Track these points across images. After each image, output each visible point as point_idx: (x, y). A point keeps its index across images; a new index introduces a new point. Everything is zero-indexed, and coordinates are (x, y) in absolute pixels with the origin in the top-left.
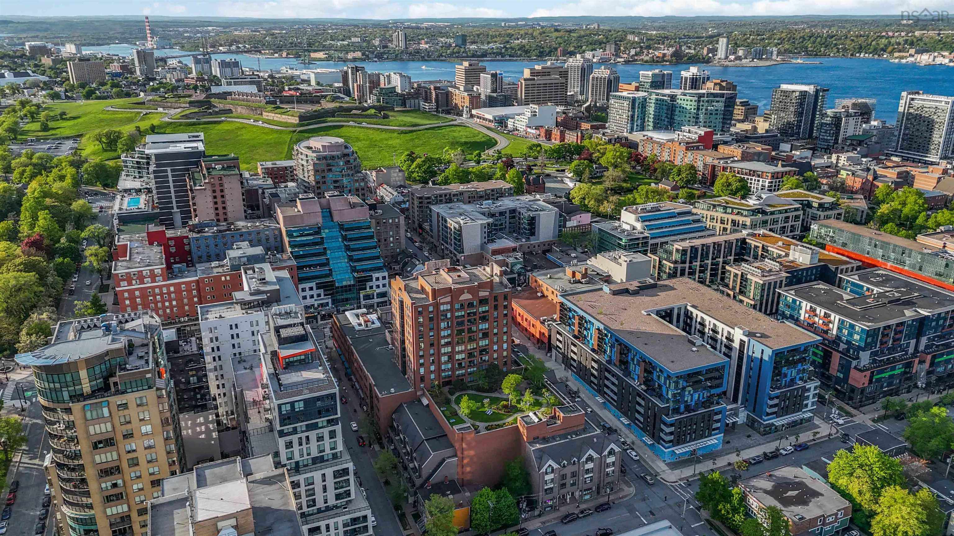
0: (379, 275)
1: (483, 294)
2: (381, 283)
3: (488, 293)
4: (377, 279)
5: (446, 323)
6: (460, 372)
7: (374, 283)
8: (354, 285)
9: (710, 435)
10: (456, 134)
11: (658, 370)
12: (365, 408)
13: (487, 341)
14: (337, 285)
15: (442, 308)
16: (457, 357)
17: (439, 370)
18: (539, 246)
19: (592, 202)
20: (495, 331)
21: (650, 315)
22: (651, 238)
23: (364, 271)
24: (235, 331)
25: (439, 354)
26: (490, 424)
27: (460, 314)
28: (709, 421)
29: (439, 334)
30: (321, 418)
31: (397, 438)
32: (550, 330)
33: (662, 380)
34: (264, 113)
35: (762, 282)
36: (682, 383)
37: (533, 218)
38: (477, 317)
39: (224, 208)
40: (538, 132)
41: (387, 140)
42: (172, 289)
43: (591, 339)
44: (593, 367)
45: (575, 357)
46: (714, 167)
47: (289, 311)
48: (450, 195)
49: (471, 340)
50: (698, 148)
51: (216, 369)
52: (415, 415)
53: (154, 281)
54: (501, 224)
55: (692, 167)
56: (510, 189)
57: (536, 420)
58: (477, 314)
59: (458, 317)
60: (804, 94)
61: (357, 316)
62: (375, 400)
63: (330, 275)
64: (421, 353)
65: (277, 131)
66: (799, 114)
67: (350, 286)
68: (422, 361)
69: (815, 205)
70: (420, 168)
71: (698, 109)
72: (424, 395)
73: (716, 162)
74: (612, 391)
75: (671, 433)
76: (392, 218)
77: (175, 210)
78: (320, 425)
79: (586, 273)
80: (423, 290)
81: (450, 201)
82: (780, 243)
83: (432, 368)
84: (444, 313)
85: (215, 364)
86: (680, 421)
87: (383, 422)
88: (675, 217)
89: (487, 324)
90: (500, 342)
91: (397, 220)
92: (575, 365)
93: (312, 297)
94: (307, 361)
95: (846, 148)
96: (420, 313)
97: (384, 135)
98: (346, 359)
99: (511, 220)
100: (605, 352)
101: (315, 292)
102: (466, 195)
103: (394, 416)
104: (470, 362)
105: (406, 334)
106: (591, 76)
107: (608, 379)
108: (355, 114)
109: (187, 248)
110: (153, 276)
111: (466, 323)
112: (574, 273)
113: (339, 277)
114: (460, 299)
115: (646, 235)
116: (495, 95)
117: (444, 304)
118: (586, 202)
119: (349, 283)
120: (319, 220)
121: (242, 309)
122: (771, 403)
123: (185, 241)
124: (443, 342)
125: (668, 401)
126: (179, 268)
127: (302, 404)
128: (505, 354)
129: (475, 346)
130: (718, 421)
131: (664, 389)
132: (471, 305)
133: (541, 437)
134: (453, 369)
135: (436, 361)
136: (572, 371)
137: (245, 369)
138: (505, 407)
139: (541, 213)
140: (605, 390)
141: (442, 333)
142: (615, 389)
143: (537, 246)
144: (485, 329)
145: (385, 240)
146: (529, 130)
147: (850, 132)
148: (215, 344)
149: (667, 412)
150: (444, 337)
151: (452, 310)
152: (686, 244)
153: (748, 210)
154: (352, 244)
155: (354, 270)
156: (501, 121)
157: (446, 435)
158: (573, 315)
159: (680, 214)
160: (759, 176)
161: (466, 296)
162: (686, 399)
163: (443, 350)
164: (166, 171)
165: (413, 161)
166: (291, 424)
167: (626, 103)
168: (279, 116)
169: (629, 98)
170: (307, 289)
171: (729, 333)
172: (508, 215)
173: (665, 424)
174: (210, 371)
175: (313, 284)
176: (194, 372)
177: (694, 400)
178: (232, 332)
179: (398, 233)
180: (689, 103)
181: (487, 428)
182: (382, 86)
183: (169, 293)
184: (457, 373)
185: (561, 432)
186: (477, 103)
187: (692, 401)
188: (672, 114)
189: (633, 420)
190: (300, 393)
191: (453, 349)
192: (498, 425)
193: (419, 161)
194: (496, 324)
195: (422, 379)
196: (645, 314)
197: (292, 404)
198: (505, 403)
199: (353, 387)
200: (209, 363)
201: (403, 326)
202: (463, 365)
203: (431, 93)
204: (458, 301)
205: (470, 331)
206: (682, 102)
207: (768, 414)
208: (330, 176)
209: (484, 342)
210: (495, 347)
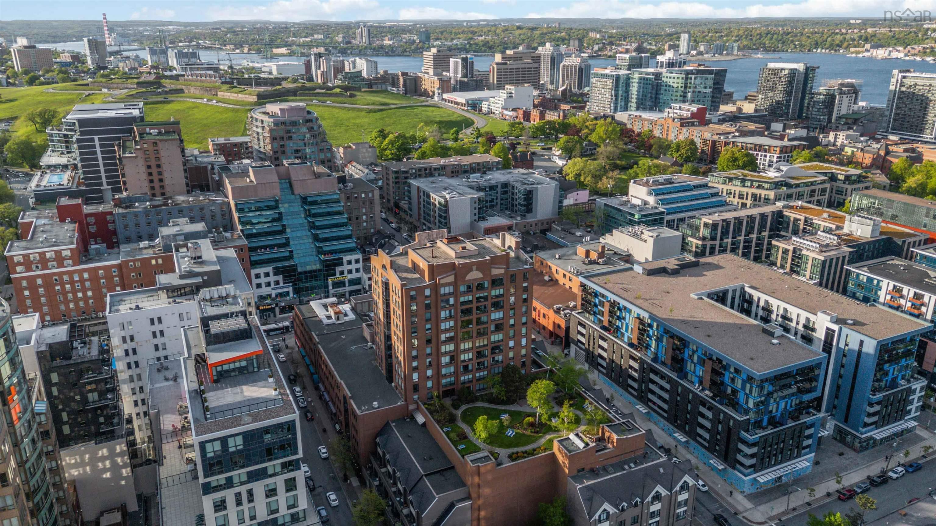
0: (353, 257)
1: (497, 271)
2: (353, 267)
3: (503, 271)
4: (349, 262)
5: (447, 312)
6: (466, 377)
7: (346, 268)
8: (320, 270)
9: (799, 455)
10: (429, 114)
11: (732, 370)
12: (337, 427)
13: (501, 335)
14: (299, 270)
15: (442, 291)
16: (462, 357)
17: (438, 375)
18: (536, 225)
19: (589, 178)
20: (512, 322)
21: (701, 299)
22: (668, 214)
23: (332, 252)
24: (157, 328)
25: (438, 354)
26: (515, 450)
27: (466, 298)
28: (799, 437)
29: (438, 326)
30: (270, 460)
31: (383, 470)
32: (568, 321)
33: (739, 384)
34: (219, 93)
35: (822, 258)
36: (768, 388)
37: (530, 192)
38: (489, 303)
39: (161, 180)
40: (515, 114)
41: (354, 118)
42: (86, 276)
43: (627, 331)
44: (631, 367)
45: (605, 355)
46: (714, 142)
47: (224, 295)
48: (430, 169)
49: (480, 334)
50: (693, 124)
51: (131, 379)
52: (407, 438)
53: (60, 265)
54: (492, 201)
55: (692, 143)
56: (498, 162)
57: (581, 445)
58: (489, 298)
59: (462, 303)
60: (793, 72)
61: (325, 306)
62: (351, 417)
63: (291, 257)
64: (414, 353)
65: (233, 110)
66: (788, 93)
67: (315, 271)
68: (415, 364)
69: (841, 177)
70: (393, 144)
71: (686, 87)
72: (418, 409)
73: (716, 138)
74: (660, 397)
75: (753, 456)
76: (365, 192)
77: (105, 187)
78: (270, 471)
79: (603, 251)
80: (415, 268)
81: (431, 175)
82: (825, 215)
83: (429, 373)
84: (446, 298)
85: (130, 372)
86: (765, 439)
87: (363, 448)
88: (691, 190)
89: (501, 313)
90: (517, 337)
91: (370, 195)
92: (604, 364)
93: (268, 284)
94: (251, 369)
95: (840, 127)
96: (413, 298)
97: (351, 114)
98: (311, 361)
99: (504, 196)
100: (648, 347)
101: (272, 279)
102: (449, 170)
103: (378, 440)
104: (479, 364)
105: (393, 328)
106: (562, 65)
107: (654, 382)
108: (319, 93)
109: (111, 226)
110: (60, 260)
111: (474, 311)
112: (588, 253)
113: (302, 260)
114: (467, 278)
115: (661, 209)
116: (466, 80)
117: (444, 285)
118: (582, 179)
119: (314, 267)
120: (277, 192)
121: (168, 297)
122: (872, 410)
123: (109, 218)
124: (443, 337)
125: (746, 411)
126: (96, 249)
127: (239, 440)
128: (523, 352)
129: (486, 343)
130: (809, 437)
131: (741, 397)
132: (480, 287)
133: (587, 468)
134: (456, 374)
135: (434, 363)
136: (600, 371)
137: (167, 379)
138: (532, 425)
139: (539, 186)
140: (650, 396)
141: (443, 326)
142: (666, 396)
143: (534, 225)
144: (499, 319)
145: (357, 219)
146: (505, 112)
147: (844, 111)
148: (129, 345)
149: (746, 426)
150: (446, 331)
151: (455, 294)
152: (716, 217)
153: (770, 183)
154: (319, 222)
155: (320, 251)
156: (475, 105)
157: (453, 468)
158: (600, 301)
159: (696, 187)
160: (765, 151)
161: (475, 275)
162: (770, 408)
163: (443, 349)
164: (93, 140)
165: (384, 137)
166: (221, 472)
167: (609, 81)
168: (235, 95)
169: (612, 76)
170: (262, 275)
171: (808, 320)
172: (499, 189)
173: (744, 442)
174: (124, 382)
175: (270, 269)
176: (93, 386)
177: (780, 410)
178: (153, 328)
179: (372, 210)
180: (676, 80)
181: (511, 457)
182: (347, 69)
183: (82, 281)
184: (462, 378)
185: (614, 461)
186: (447, 87)
187: (777, 411)
188: (657, 94)
189: (692, 435)
190: (237, 422)
191: (457, 346)
192: (526, 452)
193: (391, 137)
194: (512, 312)
195: (416, 388)
196: (696, 297)
197: (224, 441)
198: (531, 419)
199: (320, 398)
200: (122, 372)
201: (387, 315)
202: (470, 367)
203: (398, 79)
204: (464, 282)
205: (479, 322)
206: (668, 80)
207: (866, 425)
208: (291, 145)
209: (497, 336)
210: (511, 344)
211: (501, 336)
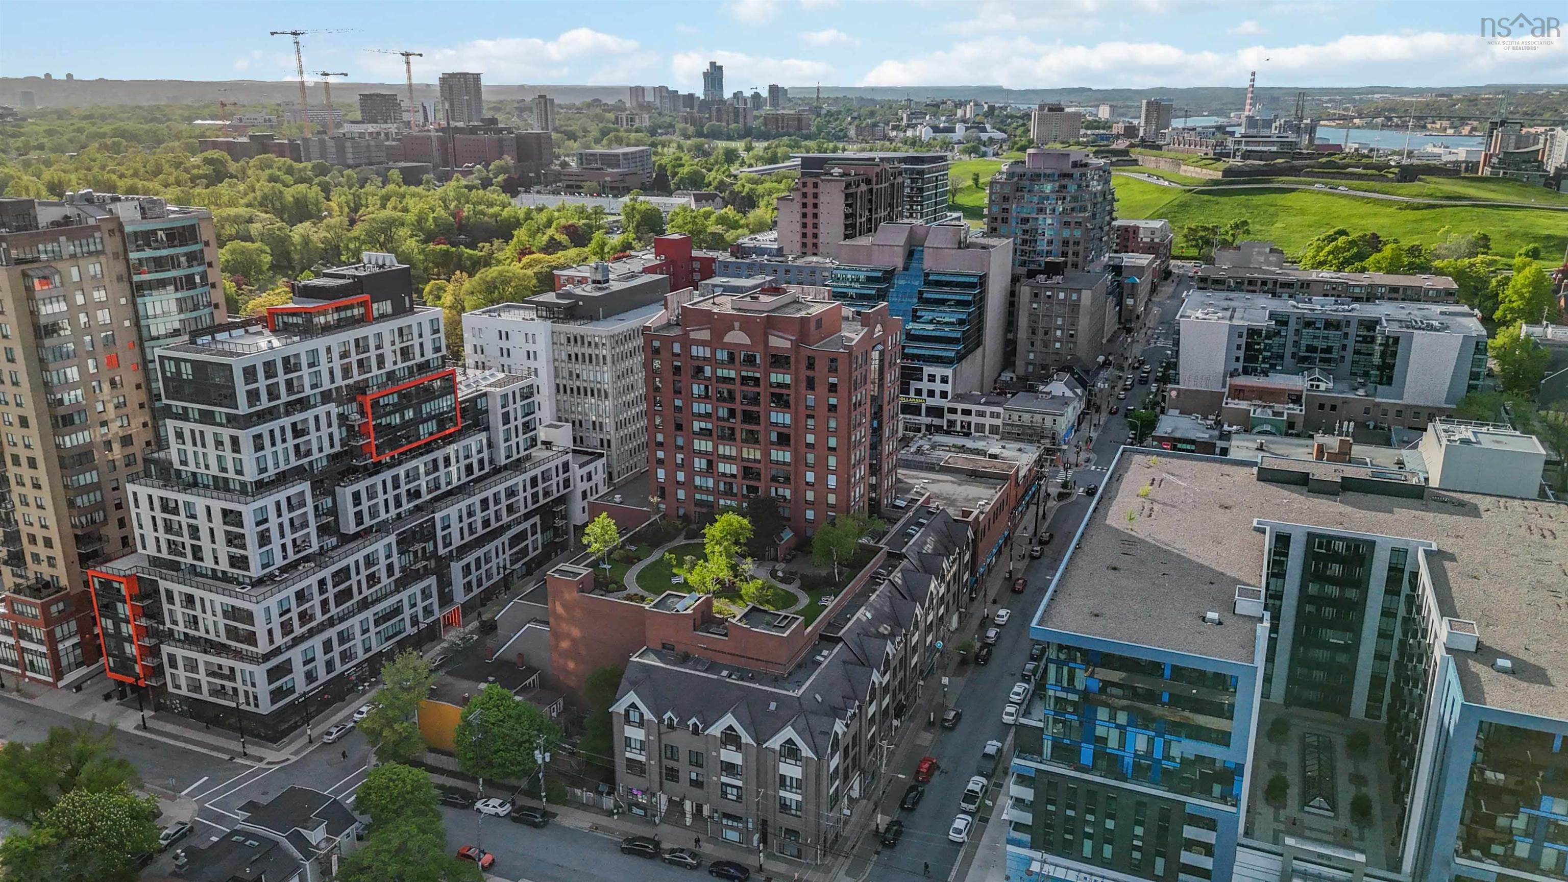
0: (939, 371)
1: (780, 342)
2: (938, 387)
3: (788, 345)
4: (932, 379)
5: (702, 387)
6: (728, 503)
7: (925, 385)
13: (789, 455)
16: (723, 468)
20: (810, 439)
21: (1261, 531)
23: (914, 357)
24: (504, 344)
25: (691, 451)
27: (726, 373)
29: (690, 406)
30: (216, 405)
34: (1182, 167)
37: (1399, 339)
38: (765, 392)
39: (815, 236)
49: (752, 439)
57: (680, 607)
59: (725, 380)
64: (659, 437)
68: (660, 454)
76: (1065, 290)
78: (217, 419)
83: (680, 476)
84: (700, 364)
89: (790, 417)
90: (822, 470)
91: (1074, 297)
96: (656, 351)
97: (1363, 209)
104: (748, 488)
108: (1352, 174)
111: (740, 397)
112: (1320, 451)
114: (725, 340)
117: (697, 343)
120: (897, 261)
124: (697, 426)
127: (189, 368)
128: (831, 499)
129: (761, 457)
132: (749, 360)
133: (681, 648)
134: (716, 492)
135: (686, 464)
141: (696, 408)
143: (1392, 414)
144: (785, 426)
145: (1046, 333)
148: (479, 358)
150: (700, 417)
151: (712, 361)
154: (924, 309)
161: (737, 337)
163: (698, 445)
166: (179, 399)
168: (1199, 170)
178: (501, 344)
179: (1074, 322)
184: (721, 502)
187: (1122, 747)
191: (715, 448)
194: (810, 421)
195: (661, 493)
196: (1254, 526)
197: (177, 363)
202: (734, 489)
204: (724, 346)
205: (746, 418)
208: (1017, 210)
209: (781, 453)
210: (810, 477)
211: (787, 457)
